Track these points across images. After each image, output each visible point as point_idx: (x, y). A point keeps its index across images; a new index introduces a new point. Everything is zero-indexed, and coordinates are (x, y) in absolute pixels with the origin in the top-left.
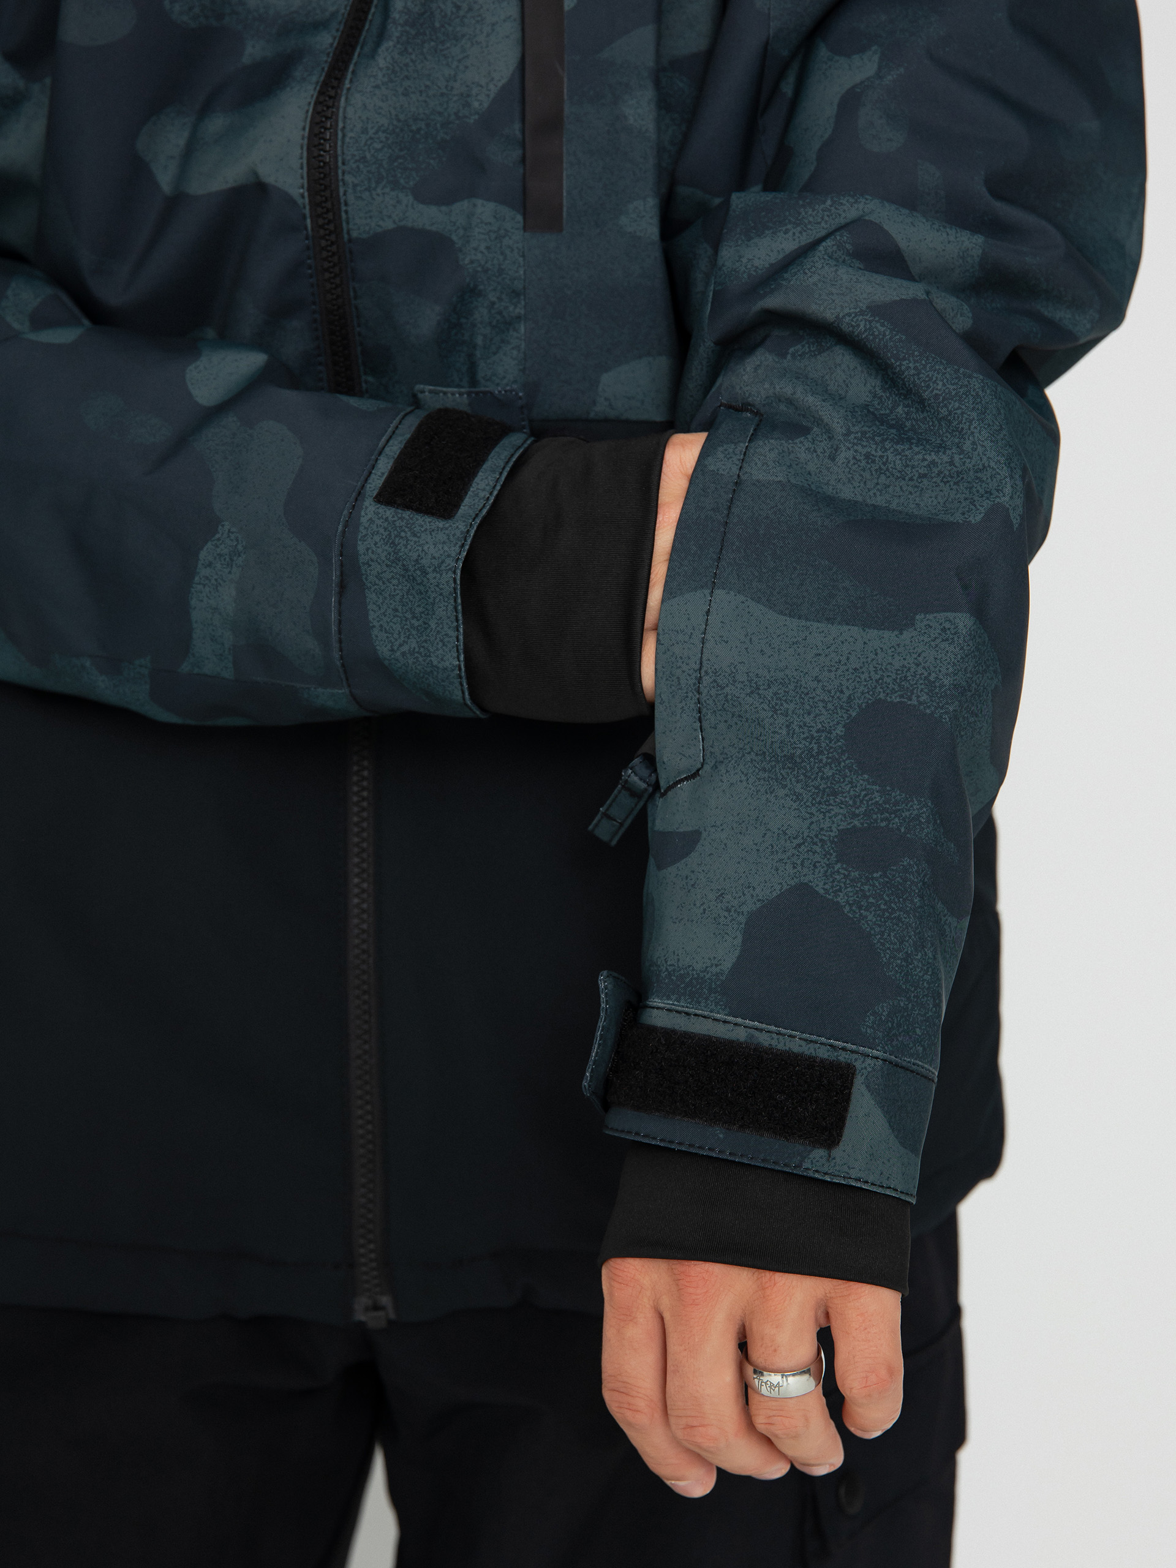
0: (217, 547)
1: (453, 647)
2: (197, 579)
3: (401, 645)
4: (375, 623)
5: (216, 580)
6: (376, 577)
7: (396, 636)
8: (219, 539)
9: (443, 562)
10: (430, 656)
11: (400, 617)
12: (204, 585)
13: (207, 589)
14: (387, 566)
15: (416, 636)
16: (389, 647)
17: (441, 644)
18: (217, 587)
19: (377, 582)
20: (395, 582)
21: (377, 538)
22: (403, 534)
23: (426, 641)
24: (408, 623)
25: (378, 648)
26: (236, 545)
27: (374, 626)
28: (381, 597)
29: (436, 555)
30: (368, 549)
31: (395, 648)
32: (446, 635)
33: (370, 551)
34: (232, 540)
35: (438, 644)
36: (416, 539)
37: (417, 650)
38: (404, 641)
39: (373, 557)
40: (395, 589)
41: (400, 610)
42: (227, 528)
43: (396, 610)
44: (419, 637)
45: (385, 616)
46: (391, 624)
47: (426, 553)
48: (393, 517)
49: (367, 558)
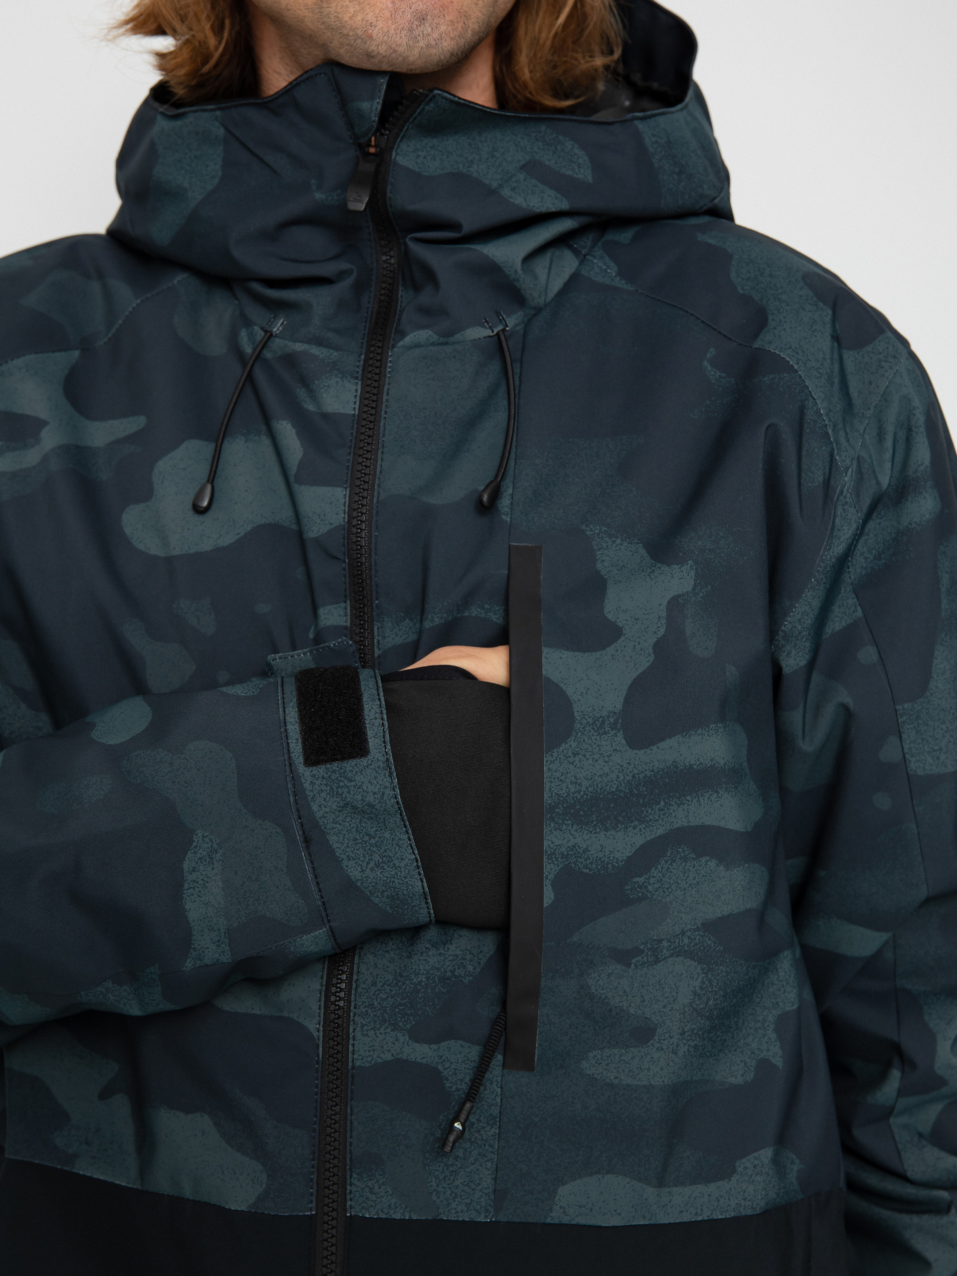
0: (195, 853)
1: (407, 846)
2: (186, 886)
3: (368, 863)
4: (342, 856)
5: (203, 880)
6: (333, 823)
7: (362, 858)
8: (196, 847)
9: (383, 793)
10: (392, 860)
11: (360, 843)
12: (194, 888)
13: (197, 890)
14: (339, 811)
15: (376, 851)
16: (359, 869)
17: (397, 848)
18: (204, 885)
19: (335, 826)
20: (348, 820)
21: (323, 795)
22: (342, 784)
23: (385, 851)
24: (368, 844)
25: (350, 874)
26: (212, 845)
27: (343, 859)
28: (341, 835)
29: (376, 790)
30: (320, 806)
31: (364, 868)
32: (400, 839)
33: (323, 807)
34: (207, 843)
35: (395, 849)
36: (353, 783)
37: (381, 860)
38: (369, 859)
39: (327, 810)
40: (350, 825)
41: (358, 838)
42: (200, 835)
43: (355, 839)
44: (379, 850)
45: (349, 847)
46: (356, 851)
47: (367, 792)
48: (327, 773)
49: (321, 812)
